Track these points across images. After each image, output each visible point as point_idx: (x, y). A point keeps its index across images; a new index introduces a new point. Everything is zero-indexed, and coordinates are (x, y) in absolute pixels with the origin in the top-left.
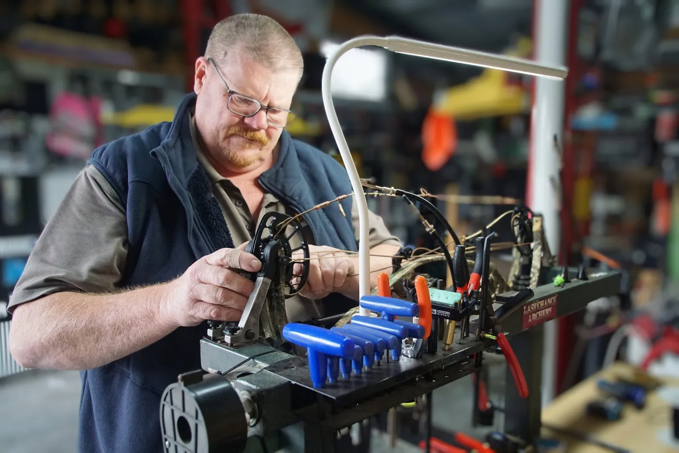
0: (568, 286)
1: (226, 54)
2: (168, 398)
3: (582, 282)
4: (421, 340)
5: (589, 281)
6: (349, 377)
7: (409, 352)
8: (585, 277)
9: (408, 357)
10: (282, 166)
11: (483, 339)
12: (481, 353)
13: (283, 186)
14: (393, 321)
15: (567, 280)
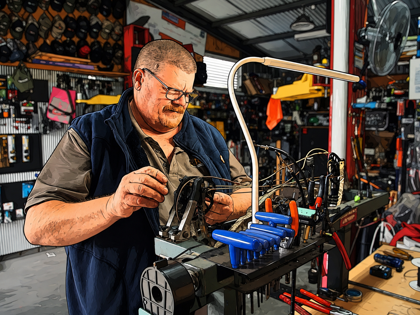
0: (362, 202)
1: (158, 66)
2: (146, 275)
3: (369, 199)
4: (292, 238)
5: (373, 198)
6: (252, 261)
7: (284, 245)
8: (370, 197)
9: (283, 248)
10: (186, 131)
11: (324, 236)
12: (323, 244)
13: (188, 144)
14: (276, 227)
15: (361, 198)
